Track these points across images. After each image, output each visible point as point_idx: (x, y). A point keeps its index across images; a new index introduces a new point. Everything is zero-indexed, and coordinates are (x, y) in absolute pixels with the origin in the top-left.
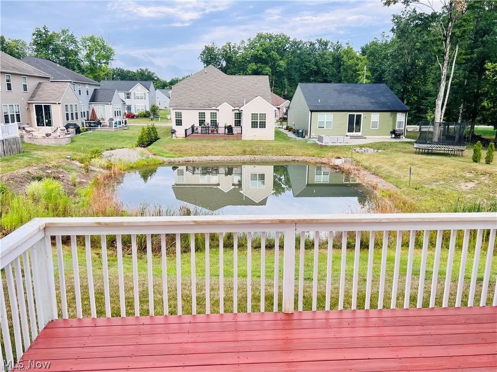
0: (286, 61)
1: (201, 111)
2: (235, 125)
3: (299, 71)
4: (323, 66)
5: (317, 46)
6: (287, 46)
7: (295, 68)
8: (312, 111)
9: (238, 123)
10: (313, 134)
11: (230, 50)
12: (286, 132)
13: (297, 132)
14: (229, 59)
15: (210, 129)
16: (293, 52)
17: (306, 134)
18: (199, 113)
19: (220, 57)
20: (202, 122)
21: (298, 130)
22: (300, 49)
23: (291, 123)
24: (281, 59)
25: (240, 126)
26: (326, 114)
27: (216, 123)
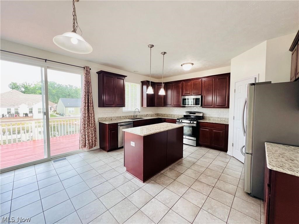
0: (56, 90)
1: (8, 108)
2: (29, 113)
3: (62, 94)
4: (71, 93)
5: (68, 86)
6: (56, 85)
7: (60, 93)
8: (66, 107)
9: (31, 112)
10: (67, 115)
11: (26, 84)
12: (56, 115)
13: (60, 115)
14: (26, 88)
15: (14, 115)
16: (58, 88)
17: (64, 115)
18: (7, 109)
19: (20, 87)
20: (9, 113)
21: (61, 114)
22: (62, 87)
23: (58, 112)
24: (53, 90)
25: (32, 113)
26: (71, 108)
27: (18, 112)
